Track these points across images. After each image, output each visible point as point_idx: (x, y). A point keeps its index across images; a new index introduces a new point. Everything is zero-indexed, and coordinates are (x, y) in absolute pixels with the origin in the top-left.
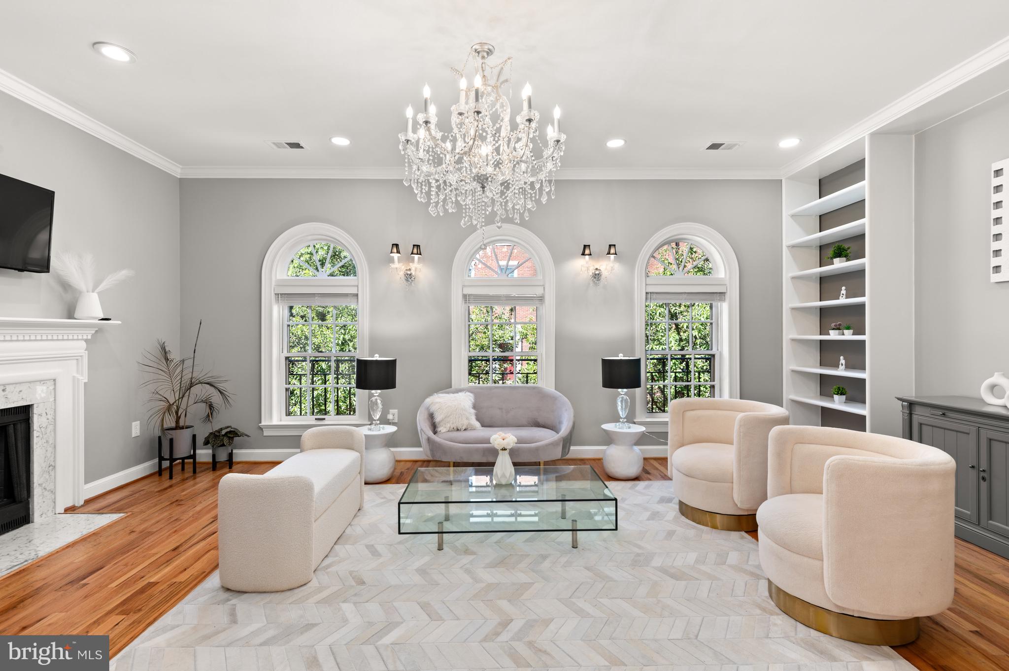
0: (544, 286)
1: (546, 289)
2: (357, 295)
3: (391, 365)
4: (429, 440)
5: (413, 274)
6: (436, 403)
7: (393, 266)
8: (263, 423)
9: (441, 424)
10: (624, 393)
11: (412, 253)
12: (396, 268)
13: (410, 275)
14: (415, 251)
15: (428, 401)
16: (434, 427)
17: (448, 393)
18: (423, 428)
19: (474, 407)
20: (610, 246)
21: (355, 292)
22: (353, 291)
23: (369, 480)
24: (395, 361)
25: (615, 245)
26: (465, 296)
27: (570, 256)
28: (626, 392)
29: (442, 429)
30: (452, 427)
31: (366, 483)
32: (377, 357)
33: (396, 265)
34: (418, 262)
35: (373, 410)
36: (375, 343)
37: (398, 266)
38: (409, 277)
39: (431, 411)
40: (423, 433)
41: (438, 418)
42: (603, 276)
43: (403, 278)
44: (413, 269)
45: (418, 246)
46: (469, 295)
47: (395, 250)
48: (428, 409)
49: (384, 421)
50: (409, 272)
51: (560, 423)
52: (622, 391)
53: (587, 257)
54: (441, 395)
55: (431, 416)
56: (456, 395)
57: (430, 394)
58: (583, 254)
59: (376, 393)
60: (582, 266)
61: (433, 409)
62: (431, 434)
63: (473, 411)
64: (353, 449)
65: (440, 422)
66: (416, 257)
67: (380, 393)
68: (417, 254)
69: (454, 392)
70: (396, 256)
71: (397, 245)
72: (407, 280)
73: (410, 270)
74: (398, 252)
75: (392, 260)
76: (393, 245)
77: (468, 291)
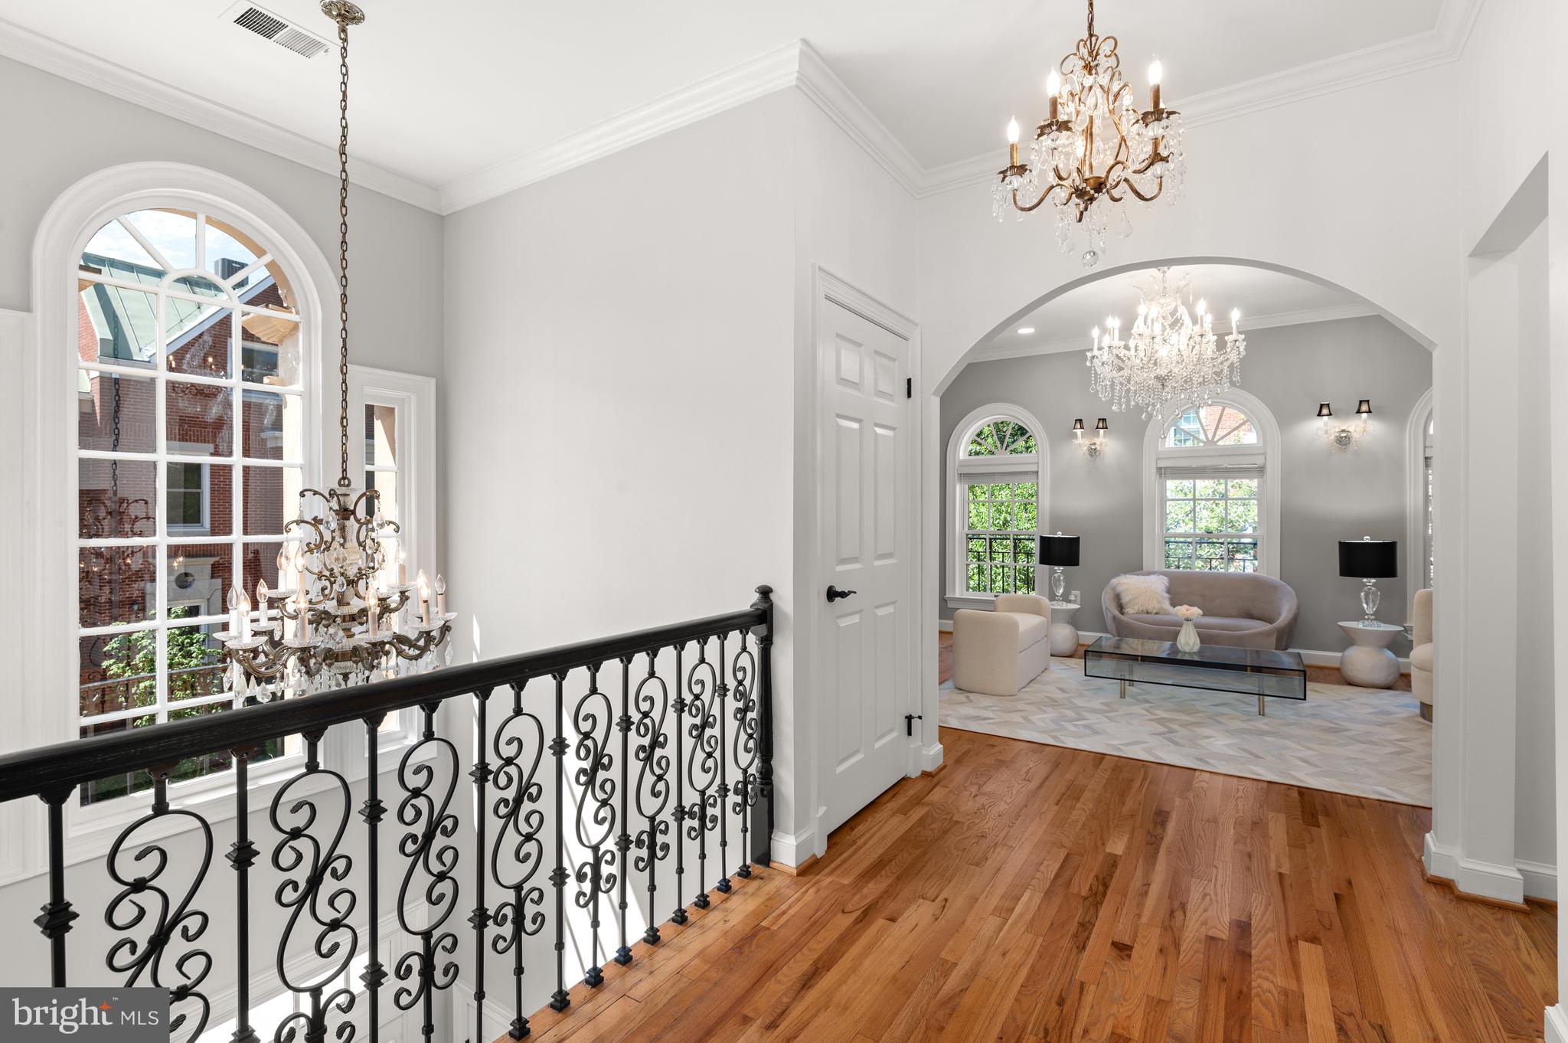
0: (1265, 454)
1: (1268, 458)
2: (1037, 472)
3: (1075, 542)
4: (1114, 618)
5: (1098, 448)
6: (1124, 583)
7: (1075, 442)
8: (947, 596)
9: (1129, 605)
10: (1371, 584)
11: (1097, 428)
12: (1080, 444)
13: (1095, 449)
14: (1101, 425)
15: (1114, 581)
16: (1121, 608)
17: (1137, 575)
18: (1109, 607)
19: (1169, 591)
20: (1361, 402)
21: (1035, 469)
22: (1034, 468)
23: (1055, 652)
24: (1078, 539)
25: (1368, 401)
26: (1159, 469)
27: (1301, 416)
28: (1374, 583)
29: (1129, 610)
30: (1141, 610)
31: (1051, 656)
32: (1059, 535)
33: (1080, 440)
34: (1104, 436)
35: (1056, 587)
36: (1056, 520)
37: (1081, 441)
38: (1093, 452)
39: (1118, 591)
40: (1108, 612)
41: (1125, 599)
42: (1353, 440)
43: (1087, 452)
44: (1098, 443)
45: (1104, 420)
46: (1165, 468)
47: (1078, 426)
48: (1114, 589)
49: (1066, 598)
50: (1093, 447)
51: (1279, 614)
52: (1370, 582)
53: (1326, 418)
54: (1128, 576)
55: (1118, 597)
56: (1147, 577)
57: (1117, 574)
58: (1319, 415)
59: (1059, 569)
60: (1321, 430)
61: (1120, 589)
62: (1117, 613)
63: (1167, 595)
64: (1041, 615)
65: (1127, 603)
66: (1102, 431)
67: (1063, 570)
68: (1103, 428)
69: (1144, 575)
70: (1079, 432)
71: (1080, 421)
72: (1091, 455)
73: (1095, 444)
74: (1082, 427)
75: (1075, 436)
76: (1076, 420)
77: (1162, 464)
